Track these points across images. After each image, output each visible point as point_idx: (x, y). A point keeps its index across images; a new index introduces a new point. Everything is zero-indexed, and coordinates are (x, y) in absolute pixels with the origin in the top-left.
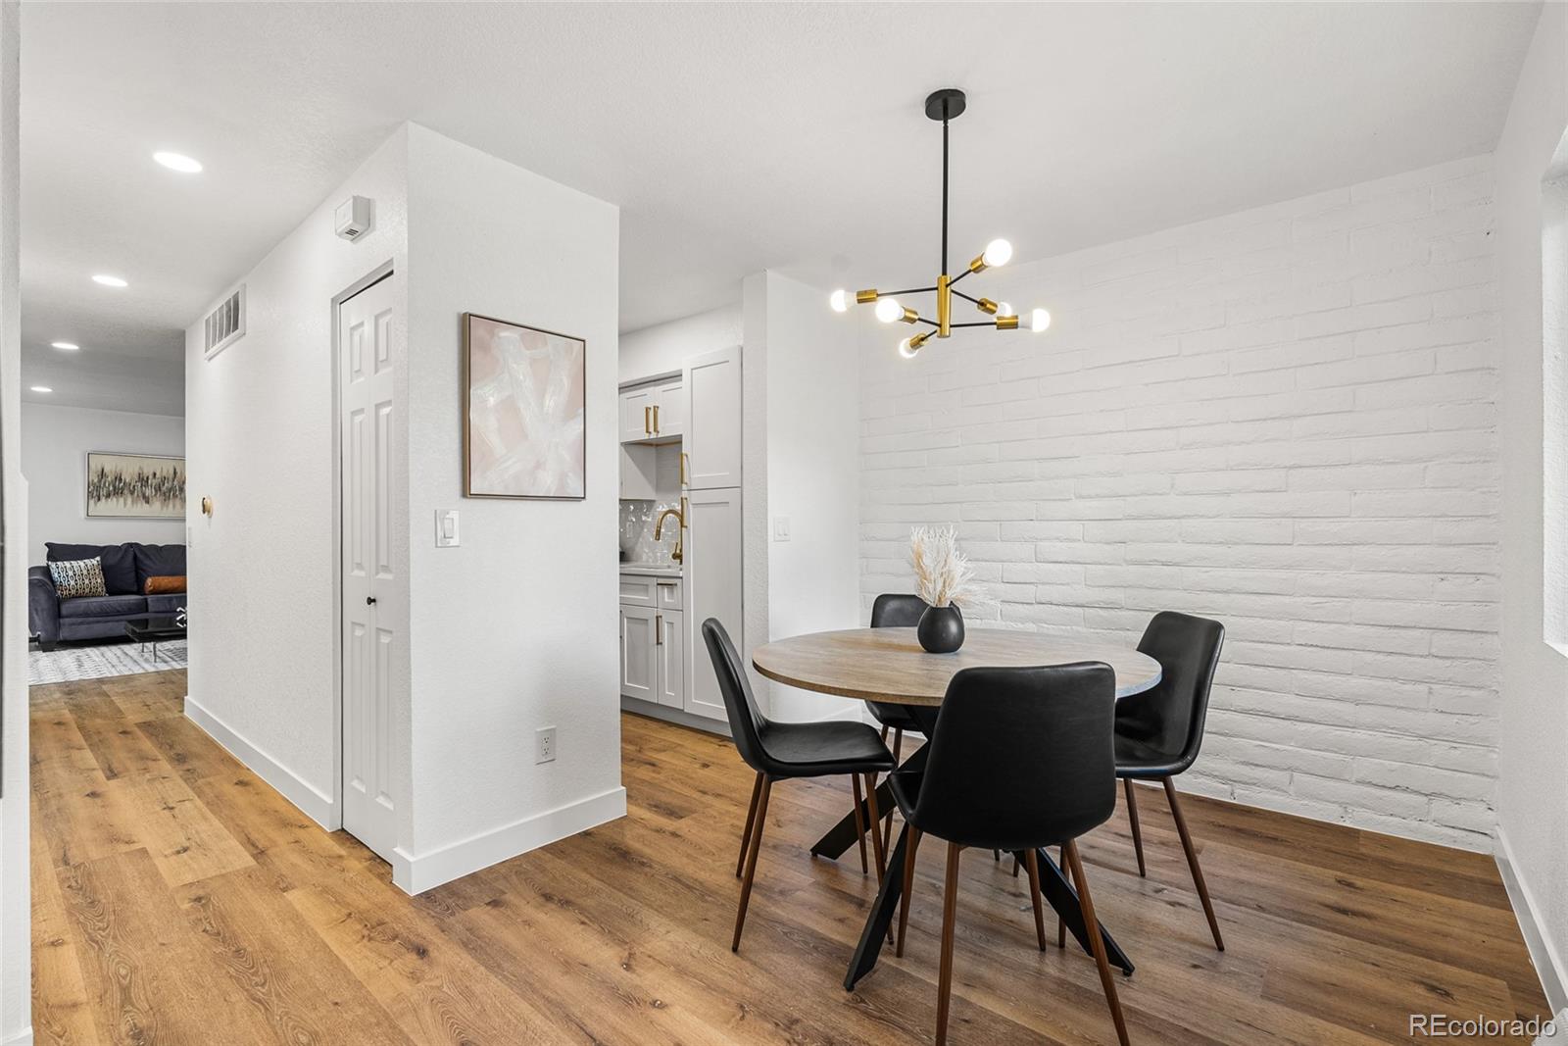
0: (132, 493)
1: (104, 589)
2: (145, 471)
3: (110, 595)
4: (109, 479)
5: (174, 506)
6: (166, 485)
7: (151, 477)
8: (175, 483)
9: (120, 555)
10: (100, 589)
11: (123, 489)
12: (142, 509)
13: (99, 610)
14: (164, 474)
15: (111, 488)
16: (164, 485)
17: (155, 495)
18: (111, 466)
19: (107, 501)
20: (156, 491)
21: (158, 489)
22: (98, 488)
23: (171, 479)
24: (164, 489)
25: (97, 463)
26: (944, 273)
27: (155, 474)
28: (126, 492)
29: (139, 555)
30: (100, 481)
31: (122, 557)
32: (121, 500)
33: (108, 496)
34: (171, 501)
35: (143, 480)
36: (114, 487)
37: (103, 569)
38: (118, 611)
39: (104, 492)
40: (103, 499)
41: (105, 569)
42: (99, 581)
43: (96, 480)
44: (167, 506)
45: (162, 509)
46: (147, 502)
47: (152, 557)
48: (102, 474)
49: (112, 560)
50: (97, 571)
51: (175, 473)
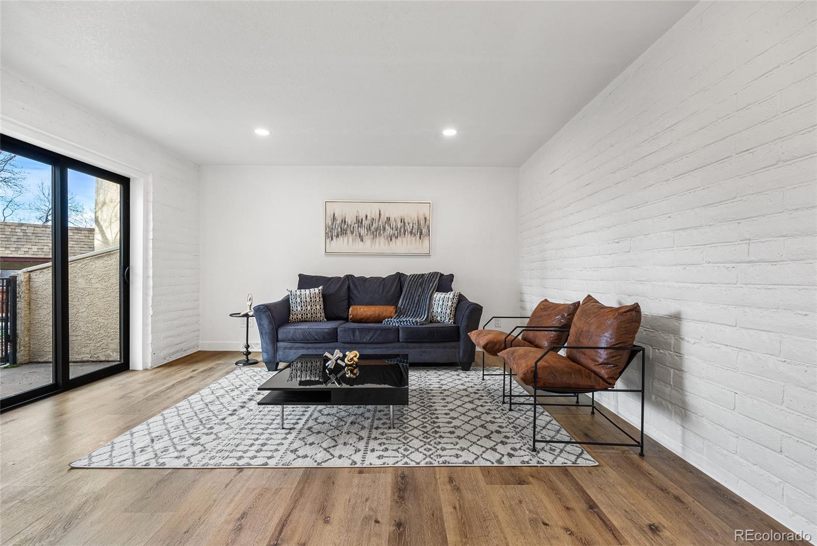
0: (352, 233)
1: (322, 315)
2: (360, 215)
4: (338, 222)
5: (380, 243)
6: (374, 225)
7: (364, 219)
8: (380, 223)
9: (339, 285)
10: (319, 315)
11: (346, 230)
12: (359, 246)
13: (302, 337)
14: (373, 216)
15: (339, 230)
16: (372, 225)
17: (367, 234)
18: (339, 211)
19: (337, 240)
20: (368, 231)
21: (369, 229)
22: (331, 230)
23: (377, 220)
24: (372, 229)
25: (331, 209)
27: (367, 217)
28: (348, 232)
29: (352, 286)
30: (332, 224)
31: (339, 288)
32: (346, 239)
33: (337, 236)
34: (377, 239)
35: (359, 222)
36: (341, 228)
37: (323, 297)
38: (316, 339)
39: (335, 233)
40: (334, 239)
41: (325, 297)
42: (318, 307)
43: (330, 224)
44: (375, 243)
45: (371, 246)
46: (362, 240)
47: (359, 287)
48: (334, 218)
49: (332, 289)
50: (318, 298)
51: (380, 215)
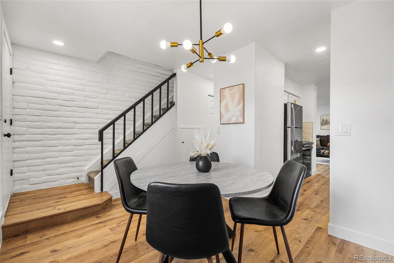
1: (320, 145)
3: (321, 146)
4: (325, 121)
9: (325, 137)
10: (319, 145)
22: (323, 123)
26: (201, 39)
28: (328, 123)
30: (323, 122)
31: (325, 138)
32: (327, 125)
36: (326, 123)
37: (320, 140)
39: (324, 124)
40: (324, 125)
42: (319, 143)
48: (323, 120)
49: (323, 139)
50: (318, 141)
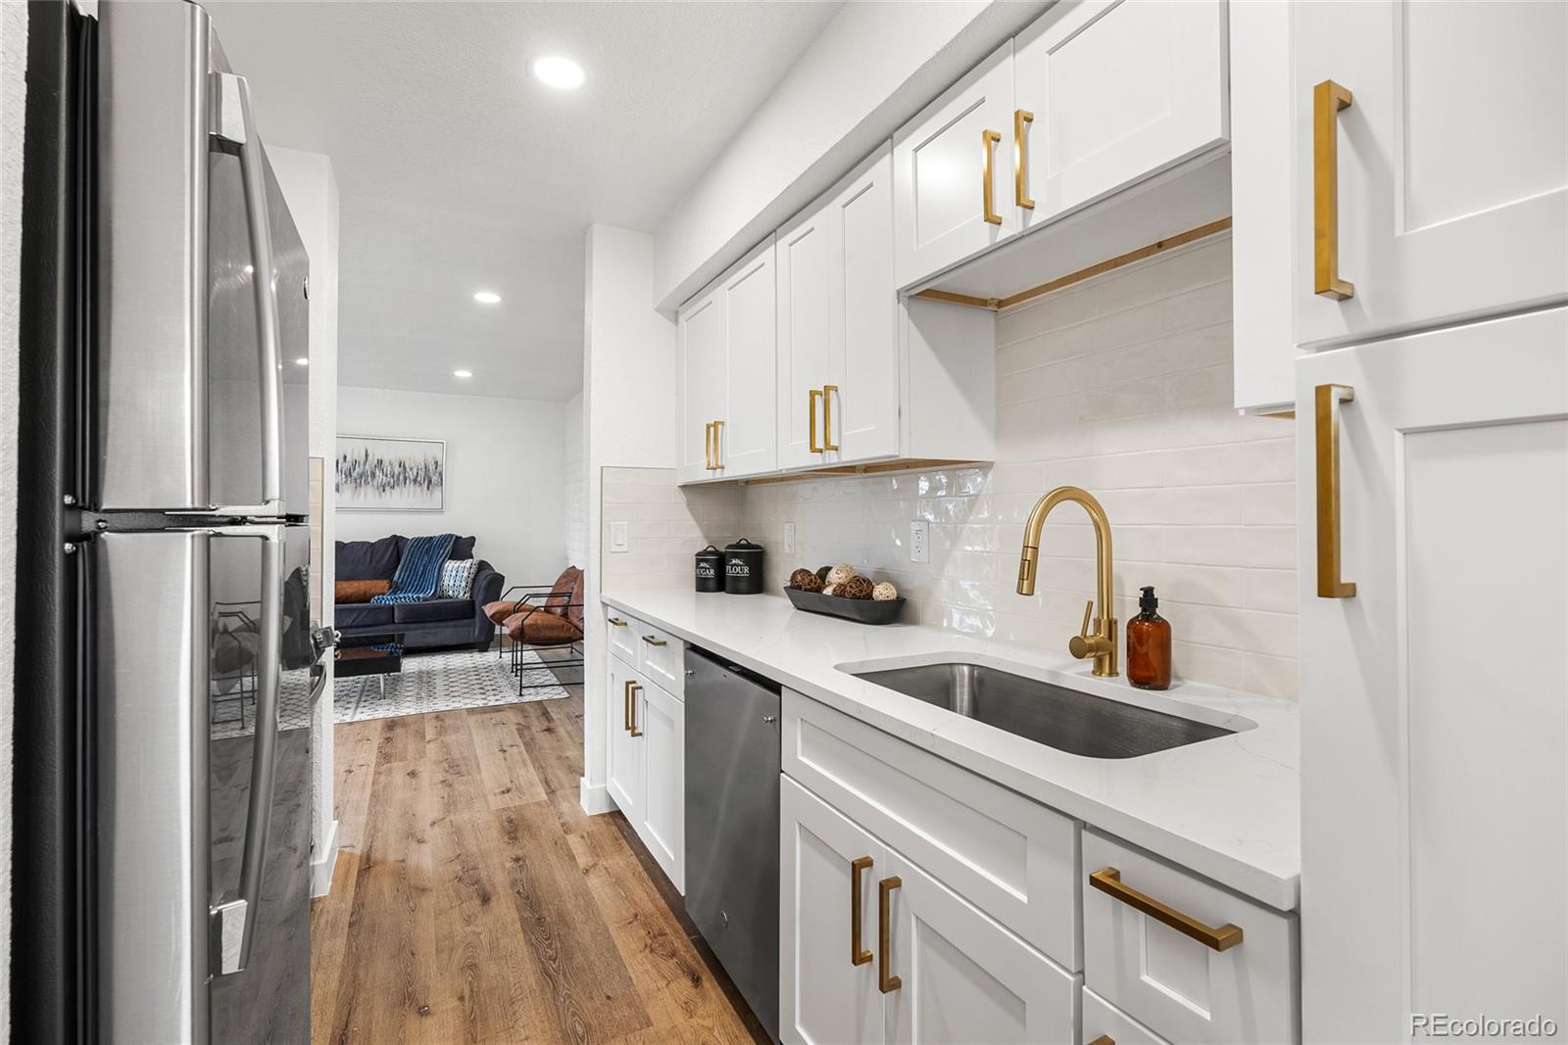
5: (366, 495)
6: (357, 469)
7: (341, 461)
8: (367, 467)
14: (355, 457)
16: (354, 469)
17: (346, 482)
20: (346, 477)
21: (348, 474)
23: (362, 463)
24: (354, 474)
27: (345, 457)
34: (362, 489)
44: (359, 495)
45: (353, 499)
51: (367, 456)
